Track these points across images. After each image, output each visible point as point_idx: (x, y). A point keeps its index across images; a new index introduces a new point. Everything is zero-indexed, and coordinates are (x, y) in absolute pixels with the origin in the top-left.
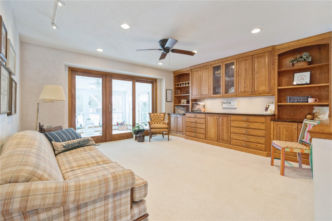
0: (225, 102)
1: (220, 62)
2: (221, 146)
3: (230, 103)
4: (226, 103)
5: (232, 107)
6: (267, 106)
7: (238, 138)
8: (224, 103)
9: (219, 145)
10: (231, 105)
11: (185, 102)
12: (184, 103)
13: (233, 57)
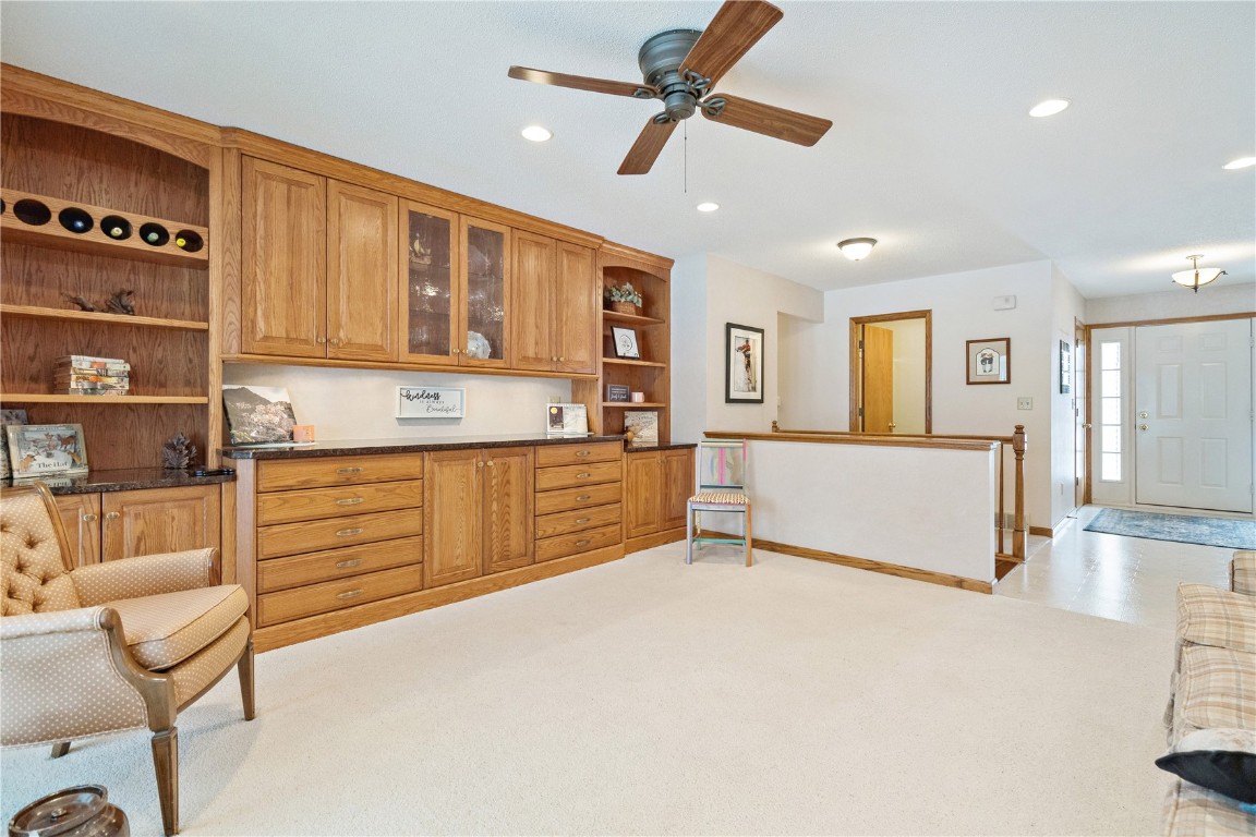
0: (413, 393)
1: (446, 206)
2: (501, 588)
3: (436, 397)
4: (417, 396)
5: (444, 415)
6: (554, 411)
7: (560, 529)
8: (408, 397)
9: (495, 585)
10: (440, 407)
11: (112, 381)
12: (106, 387)
13: (505, 215)
